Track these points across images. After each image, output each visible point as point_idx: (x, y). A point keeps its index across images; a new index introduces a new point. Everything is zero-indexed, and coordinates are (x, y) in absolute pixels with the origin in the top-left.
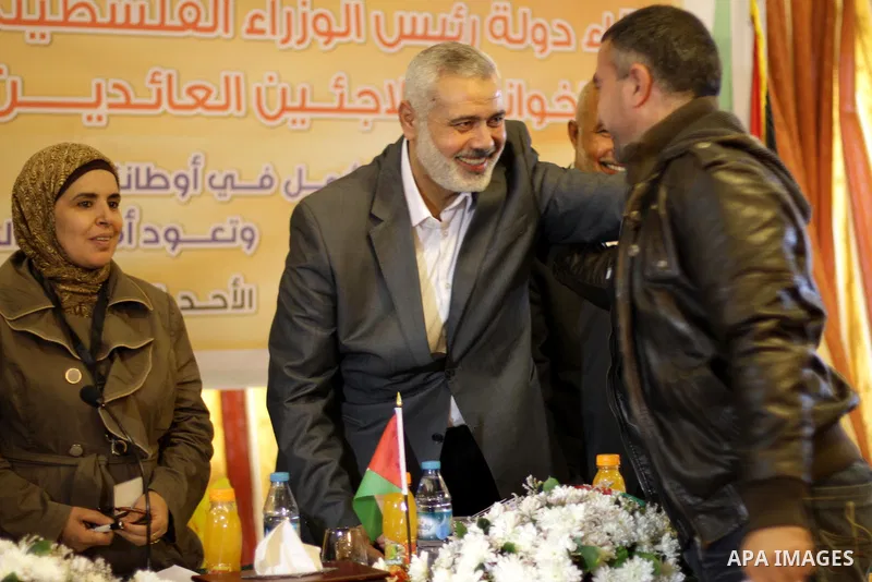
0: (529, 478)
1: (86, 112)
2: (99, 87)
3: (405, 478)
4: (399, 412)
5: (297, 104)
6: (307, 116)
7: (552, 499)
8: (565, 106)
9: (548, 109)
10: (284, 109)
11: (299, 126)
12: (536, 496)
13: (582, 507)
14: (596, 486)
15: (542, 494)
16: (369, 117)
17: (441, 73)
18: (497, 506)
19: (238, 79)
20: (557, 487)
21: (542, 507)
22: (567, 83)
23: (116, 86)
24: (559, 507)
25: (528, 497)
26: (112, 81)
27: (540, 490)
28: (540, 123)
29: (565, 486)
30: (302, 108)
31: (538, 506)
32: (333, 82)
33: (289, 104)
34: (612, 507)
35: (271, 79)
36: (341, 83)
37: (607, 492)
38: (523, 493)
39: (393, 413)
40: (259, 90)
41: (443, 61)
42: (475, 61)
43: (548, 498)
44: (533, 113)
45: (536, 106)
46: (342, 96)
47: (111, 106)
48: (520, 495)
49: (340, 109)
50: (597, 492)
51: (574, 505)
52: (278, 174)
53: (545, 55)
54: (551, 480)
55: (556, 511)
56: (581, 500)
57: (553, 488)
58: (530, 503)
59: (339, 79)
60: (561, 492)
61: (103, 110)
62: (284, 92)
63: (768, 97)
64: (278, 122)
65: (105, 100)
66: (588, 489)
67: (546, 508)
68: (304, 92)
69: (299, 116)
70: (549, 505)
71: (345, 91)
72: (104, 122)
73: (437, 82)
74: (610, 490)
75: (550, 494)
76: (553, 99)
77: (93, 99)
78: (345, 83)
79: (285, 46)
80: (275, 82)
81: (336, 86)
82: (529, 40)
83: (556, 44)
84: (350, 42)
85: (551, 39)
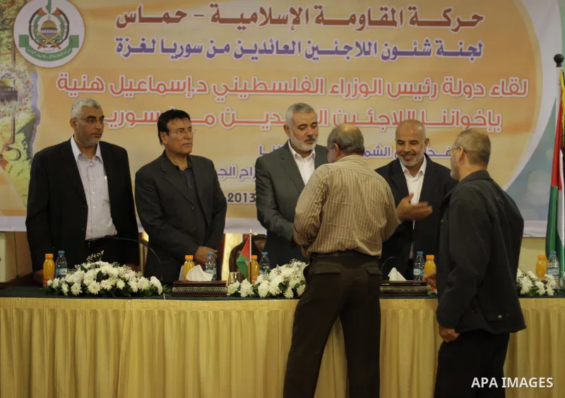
1: (261, 125)
2: (267, 115)
5: (352, 121)
8: (478, 121)
9: (471, 122)
16: (384, 126)
19: (326, 112)
22: (481, 111)
23: (274, 115)
26: (273, 113)
32: (367, 112)
33: (348, 121)
35: (340, 111)
40: (334, 116)
41: (295, 109)
44: (463, 123)
46: (372, 117)
47: (272, 122)
49: (371, 123)
53: (471, 98)
59: (370, 111)
61: (269, 124)
62: (345, 116)
65: (270, 120)
68: (354, 116)
71: (373, 115)
72: (269, 129)
73: (293, 115)
77: (265, 120)
78: (373, 112)
79: (347, 98)
80: (342, 112)
81: (369, 114)
82: (462, 92)
83: (475, 94)
84: (376, 96)
85: (473, 92)
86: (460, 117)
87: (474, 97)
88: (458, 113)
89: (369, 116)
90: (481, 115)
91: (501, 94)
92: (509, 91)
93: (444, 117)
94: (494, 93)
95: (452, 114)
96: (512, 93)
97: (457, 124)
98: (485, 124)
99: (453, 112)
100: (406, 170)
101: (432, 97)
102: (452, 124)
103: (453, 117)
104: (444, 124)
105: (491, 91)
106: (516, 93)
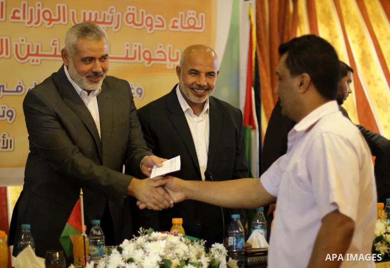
0: (141, 229)
3: (84, 228)
4: (82, 197)
5: (35, 52)
6: (39, 58)
7: (151, 238)
8: (160, 56)
9: (153, 57)
10: (29, 54)
11: (35, 63)
12: (144, 237)
13: (165, 241)
14: (171, 232)
15: (147, 236)
17: (79, 37)
18: (126, 241)
19: (7, 40)
20: (154, 233)
21: (146, 241)
22: (162, 45)
24: (155, 242)
25: (140, 237)
27: (146, 234)
28: (149, 63)
29: (157, 232)
30: (37, 55)
31: (145, 241)
32: (52, 43)
33: (31, 52)
34: (179, 242)
35: (22, 40)
36: (55, 43)
37: (176, 235)
38: (138, 235)
39: (78, 198)
40: (16, 46)
41: (80, 32)
42: (94, 32)
43: (149, 238)
44: (145, 58)
45: (147, 55)
46: (56, 49)
48: (136, 236)
49: (55, 55)
50: (172, 235)
51: (161, 241)
52: (25, 86)
53: (152, 31)
54: (150, 229)
55: (153, 244)
56: (164, 239)
57: (151, 233)
58: (141, 240)
59: (55, 41)
60: (155, 234)
62: (28, 46)
63: (256, 54)
64: (25, 61)
66: (168, 234)
67: (148, 242)
68: (38, 47)
69: (35, 58)
70: (150, 241)
71: (57, 46)
73: (77, 41)
74: (177, 234)
75: (150, 236)
76: (155, 53)
78: (57, 43)
79: (29, 25)
80: (24, 42)
81: (53, 44)
82: (144, 24)
83: (157, 26)
84: (61, 24)
85: (154, 24)
86: (142, 52)
87: (155, 31)
88: (140, 47)
89: (54, 47)
90: (162, 49)
91: (180, 29)
92: (186, 25)
93: (127, 51)
94: (173, 27)
95: (134, 48)
96: (190, 27)
97: (140, 59)
98: (165, 60)
99: (136, 46)
100: (187, 110)
101: (116, 28)
102: (134, 59)
103: (135, 51)
104: (127, 58)
105: (171, 25)
106: (193, 27)
